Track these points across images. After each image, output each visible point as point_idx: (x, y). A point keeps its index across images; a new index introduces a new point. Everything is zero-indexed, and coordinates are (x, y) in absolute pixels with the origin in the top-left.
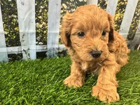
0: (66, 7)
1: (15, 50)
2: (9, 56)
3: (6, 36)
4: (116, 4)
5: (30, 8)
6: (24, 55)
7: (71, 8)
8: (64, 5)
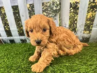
0: (46, 14)
1: (23, 38)
2: (21, 40)
3: (18, 31)
4: (87, 6)
5: (27, 18)
6: (27, 40)
7: (49, 14)
8: (44, 13)
